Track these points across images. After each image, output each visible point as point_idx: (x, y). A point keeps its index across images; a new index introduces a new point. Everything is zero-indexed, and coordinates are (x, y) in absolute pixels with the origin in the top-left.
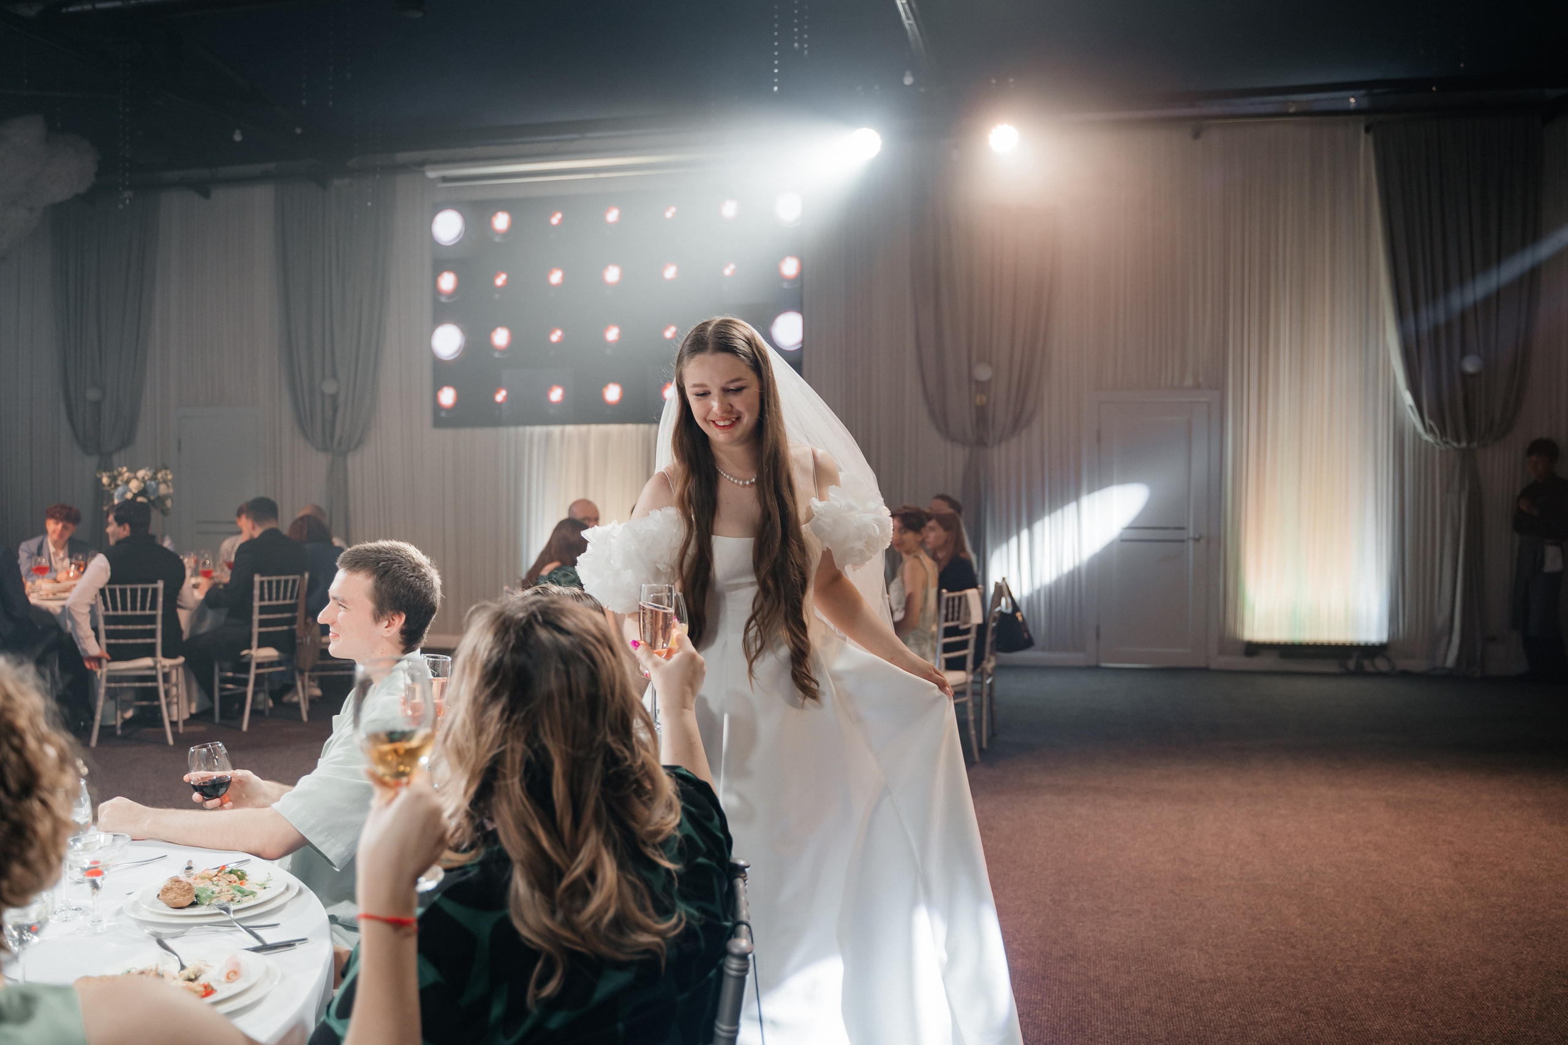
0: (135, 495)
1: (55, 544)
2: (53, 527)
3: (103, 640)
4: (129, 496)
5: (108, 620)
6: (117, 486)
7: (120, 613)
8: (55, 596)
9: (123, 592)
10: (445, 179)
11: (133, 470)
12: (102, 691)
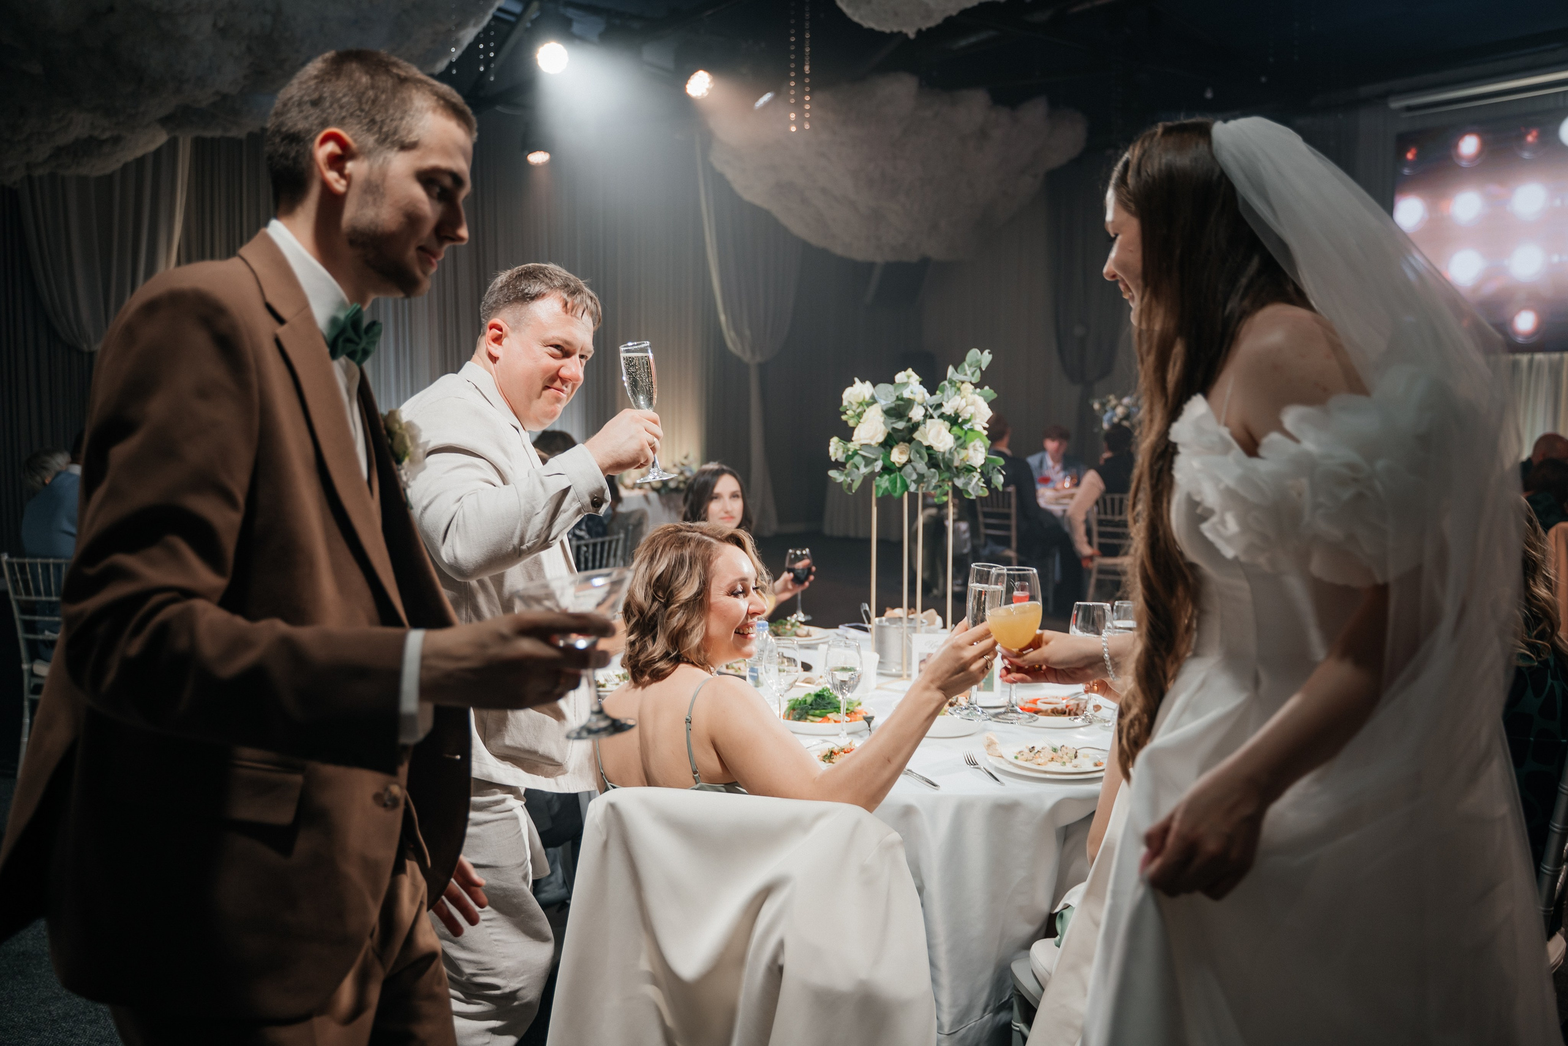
0: (1121, 420)
1: (1053, 459)
2: (1051, 445)
3: (1096, 540)
4: (1116, 420)
5: (1101, 523)
6: (1106, 411)
7: (1109, 517)
8: (1057, 500)
9: (1113, 500)
10: (1409, 109)
11: (1120, 398)
12: (1093, 581)
